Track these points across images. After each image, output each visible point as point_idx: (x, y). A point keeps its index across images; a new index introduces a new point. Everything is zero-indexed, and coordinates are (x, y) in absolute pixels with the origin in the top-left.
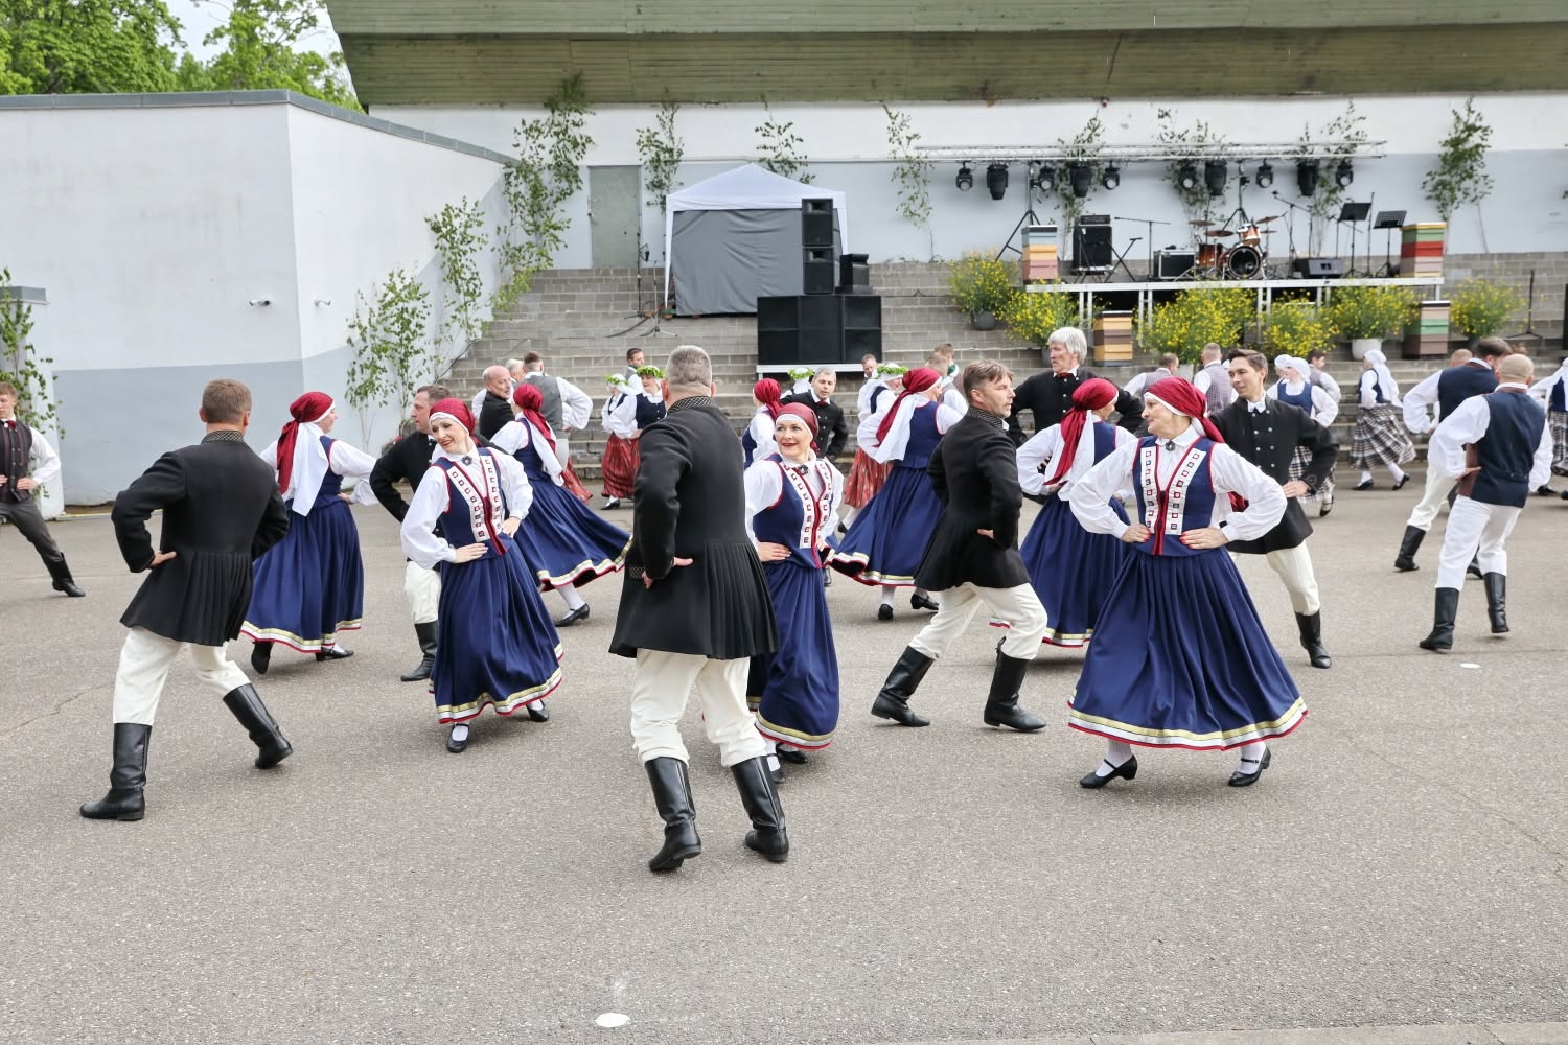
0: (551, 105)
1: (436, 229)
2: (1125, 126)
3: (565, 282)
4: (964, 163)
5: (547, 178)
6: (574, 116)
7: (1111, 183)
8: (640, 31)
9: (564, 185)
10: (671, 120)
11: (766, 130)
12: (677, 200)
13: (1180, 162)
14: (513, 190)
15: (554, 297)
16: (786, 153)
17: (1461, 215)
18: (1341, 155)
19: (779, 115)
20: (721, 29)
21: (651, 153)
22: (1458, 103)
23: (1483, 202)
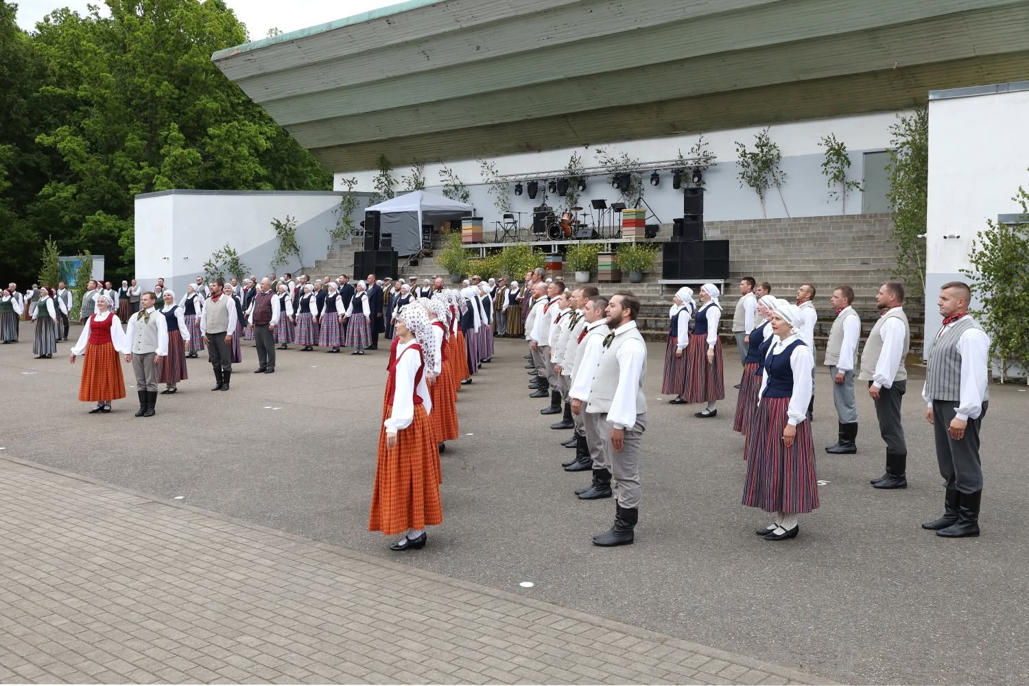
1: (277, 226)
2: (596, 158)
4: (520, 182)
8: (386, 138)
10: (419, 171)
11: (441, 173)
16: (457, 182)
19: (448, 166)
23: (782, 187)
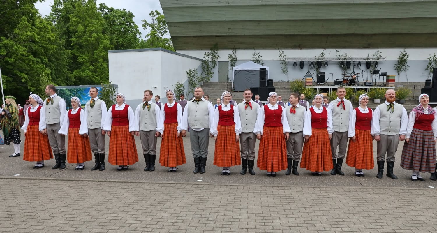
0: (211, 49)
1: (188, 73)
2: (329, 54)
3: (213, 84)
4: (295, 61)
5: (210, 64)
6: (216, 52)
7: (326, 66)
8: (229, 34)
9: (213, 65)
10: (235, 52)
11: (254, 54)
12: (236, 68)
13: (341, 61)
14: (203, 66)
15: (210, 87)
16: (258, 59)
17: (402, 73)
18: (376, 60)
19: (257, 51)
20: (245, 34)
21: (231, 59)
22: (402, 50)
23: (407, 71)
